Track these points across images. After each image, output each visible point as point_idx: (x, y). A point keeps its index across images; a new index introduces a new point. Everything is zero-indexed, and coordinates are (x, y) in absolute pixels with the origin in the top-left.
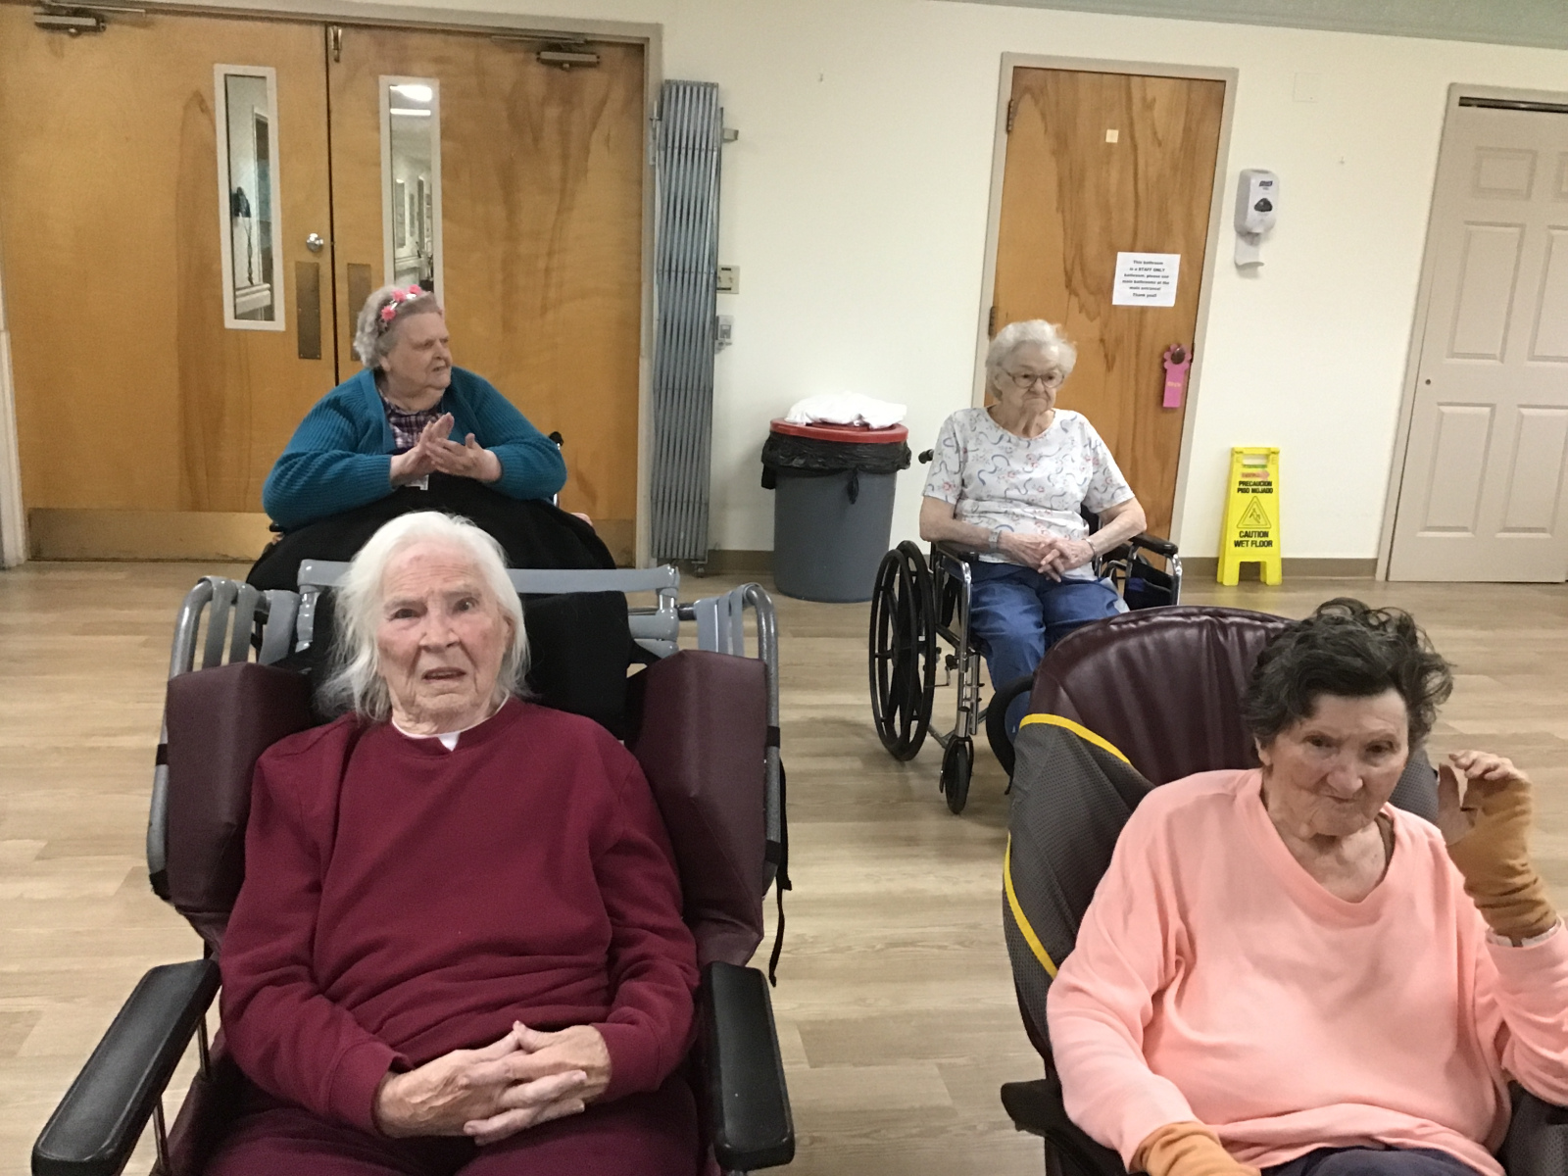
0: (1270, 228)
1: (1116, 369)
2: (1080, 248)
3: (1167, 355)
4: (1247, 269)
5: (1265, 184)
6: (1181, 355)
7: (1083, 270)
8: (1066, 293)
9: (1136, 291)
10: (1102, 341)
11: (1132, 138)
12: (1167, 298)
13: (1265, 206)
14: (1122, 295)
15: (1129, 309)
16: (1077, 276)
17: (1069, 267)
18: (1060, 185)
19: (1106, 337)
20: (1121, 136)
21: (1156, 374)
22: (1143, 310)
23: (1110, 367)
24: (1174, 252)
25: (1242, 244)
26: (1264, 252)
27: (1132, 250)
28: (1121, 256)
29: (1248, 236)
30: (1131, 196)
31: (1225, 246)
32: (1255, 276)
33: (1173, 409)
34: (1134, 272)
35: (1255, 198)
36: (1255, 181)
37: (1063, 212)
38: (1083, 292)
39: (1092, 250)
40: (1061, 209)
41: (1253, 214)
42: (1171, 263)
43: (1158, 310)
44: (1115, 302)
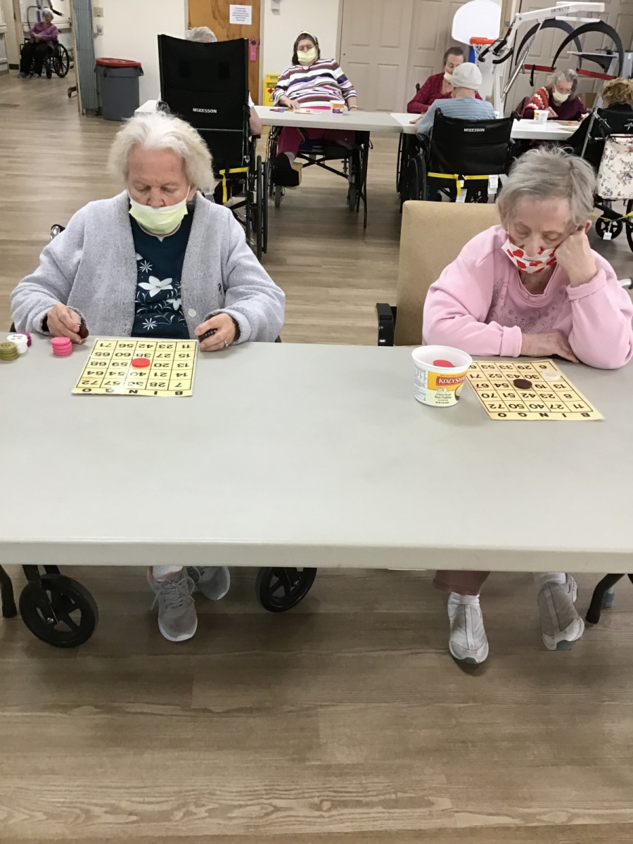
2: (217, 3)
3: (250, 42)
4: (275, 11)
6: (257, 42)
7: (218, 11)
8: (214, 19)
9: (237, 19)
12: (248, 21)
14: (233, 20)
15: (236, 25)
16: (217, 13)
17: (214, 10)
19: (229, 35)
22: (241, 25)
24: (249, 5)
25: (275, 3)
26: (281, 5)
27: (234, 4)
28: (231, 6)
31: (267, 3)
32: (279, 14)
33: (254, 61)
34: (236, 12)
38: (219, 18)
39: (221, 3)
42: (249, 9)
43: (246, 26)
44: (231, 22)
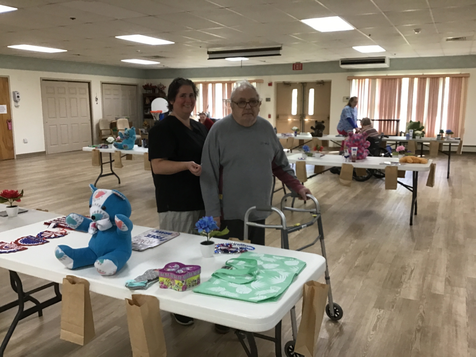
0: (19, 100)
3: (8, 121)
4: (17, 107)
5: (18, 93)
6: (10, 121)
12: (5, 112)
13: (18, 97)
21: (6, 124)
22: (2, 114)
24: (5, 104)
25: (16, 103)
26: (19, 104)
29: (16, 101)
31: (13, 103)
33: (10, 130)
35: (17, 95)
36: (16, 93)
41: (17, 98)
42: (5, 106)
43: (5, 114)
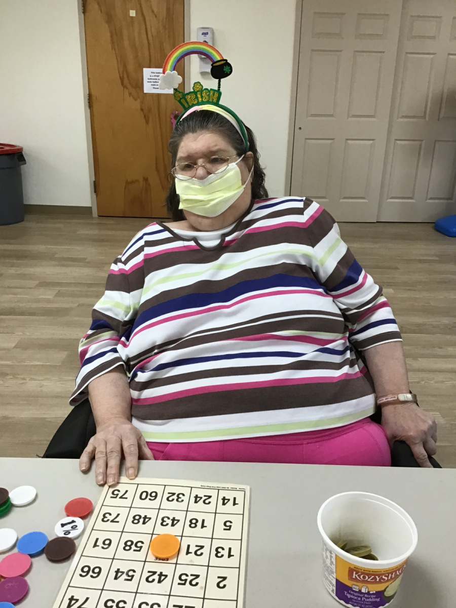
1: (150, 123)
2: (125, 66)
3: (172, 117)
5: (204, 34)
7: (128, 77)
8: (122, 87)
9: (154, 86)
10: (142, 110)
11: (143, 14)
14: (148, 88)
15: (152, 95)
16: (126, 80)
17: (121, 75)
18: (112, 36)
19: (144, 108)
20: (136, 13)
23: (147, 122)
25: (202, 63)
27: (150, 67)
28: (145, 70)
30: (145, 41)
31: (194, 64)
34: (152, 78)
36: (200, 33)
37: (115, 49)
38: (130, 87)
39: (131, 67)
40: (113, 48)
43: (166, 94)
44: (145, 91)
